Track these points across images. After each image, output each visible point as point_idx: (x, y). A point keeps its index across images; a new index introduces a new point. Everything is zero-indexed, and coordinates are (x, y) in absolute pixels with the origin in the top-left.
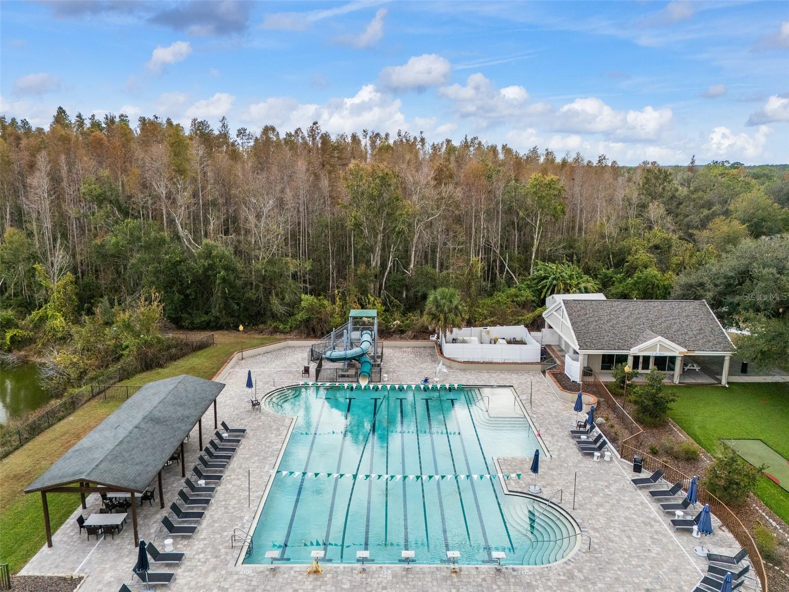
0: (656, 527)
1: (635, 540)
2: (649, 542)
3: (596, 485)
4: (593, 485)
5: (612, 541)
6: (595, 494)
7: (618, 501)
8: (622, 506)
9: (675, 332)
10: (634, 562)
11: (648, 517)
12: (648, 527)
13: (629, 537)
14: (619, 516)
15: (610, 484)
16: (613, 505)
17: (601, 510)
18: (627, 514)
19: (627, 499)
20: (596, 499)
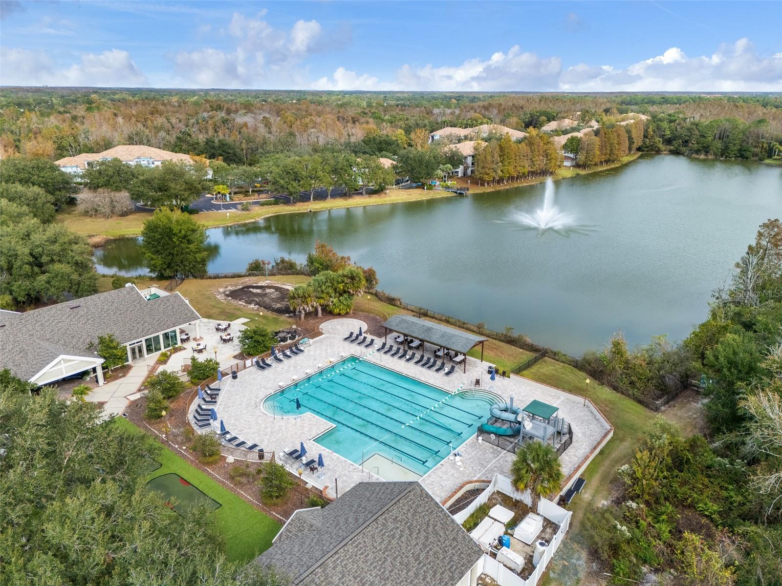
0: (236, 431)
1: (243, 421)
2: (237, 423)
3: (275, 437)
4: (276, 436)
5: (251, 415)
6: (272, 432)
7: (259, 435)
8: (256, 433)
9: (294, 546)
10: (238, 413)
11: (242, 434)
12: (240, 429)
13: (245, 421)
14: (254, 427)
15: (269, 442)
16: (260, 431)
17: (263, 426)
18: (252, 430)
19: (256, 438)
20: (269, 430)
